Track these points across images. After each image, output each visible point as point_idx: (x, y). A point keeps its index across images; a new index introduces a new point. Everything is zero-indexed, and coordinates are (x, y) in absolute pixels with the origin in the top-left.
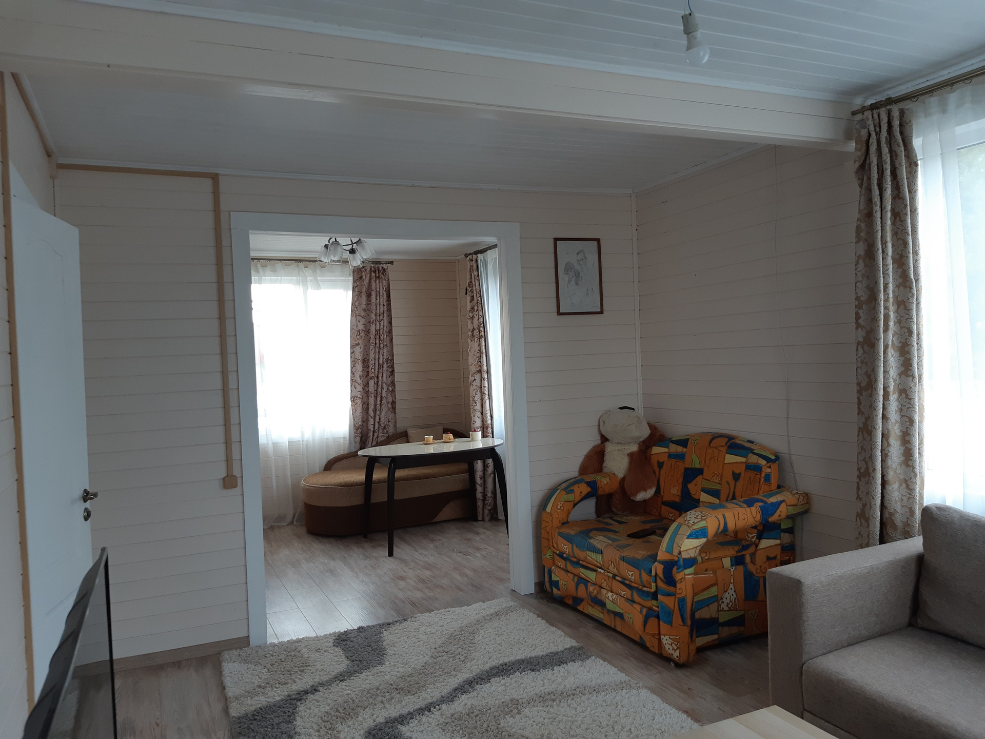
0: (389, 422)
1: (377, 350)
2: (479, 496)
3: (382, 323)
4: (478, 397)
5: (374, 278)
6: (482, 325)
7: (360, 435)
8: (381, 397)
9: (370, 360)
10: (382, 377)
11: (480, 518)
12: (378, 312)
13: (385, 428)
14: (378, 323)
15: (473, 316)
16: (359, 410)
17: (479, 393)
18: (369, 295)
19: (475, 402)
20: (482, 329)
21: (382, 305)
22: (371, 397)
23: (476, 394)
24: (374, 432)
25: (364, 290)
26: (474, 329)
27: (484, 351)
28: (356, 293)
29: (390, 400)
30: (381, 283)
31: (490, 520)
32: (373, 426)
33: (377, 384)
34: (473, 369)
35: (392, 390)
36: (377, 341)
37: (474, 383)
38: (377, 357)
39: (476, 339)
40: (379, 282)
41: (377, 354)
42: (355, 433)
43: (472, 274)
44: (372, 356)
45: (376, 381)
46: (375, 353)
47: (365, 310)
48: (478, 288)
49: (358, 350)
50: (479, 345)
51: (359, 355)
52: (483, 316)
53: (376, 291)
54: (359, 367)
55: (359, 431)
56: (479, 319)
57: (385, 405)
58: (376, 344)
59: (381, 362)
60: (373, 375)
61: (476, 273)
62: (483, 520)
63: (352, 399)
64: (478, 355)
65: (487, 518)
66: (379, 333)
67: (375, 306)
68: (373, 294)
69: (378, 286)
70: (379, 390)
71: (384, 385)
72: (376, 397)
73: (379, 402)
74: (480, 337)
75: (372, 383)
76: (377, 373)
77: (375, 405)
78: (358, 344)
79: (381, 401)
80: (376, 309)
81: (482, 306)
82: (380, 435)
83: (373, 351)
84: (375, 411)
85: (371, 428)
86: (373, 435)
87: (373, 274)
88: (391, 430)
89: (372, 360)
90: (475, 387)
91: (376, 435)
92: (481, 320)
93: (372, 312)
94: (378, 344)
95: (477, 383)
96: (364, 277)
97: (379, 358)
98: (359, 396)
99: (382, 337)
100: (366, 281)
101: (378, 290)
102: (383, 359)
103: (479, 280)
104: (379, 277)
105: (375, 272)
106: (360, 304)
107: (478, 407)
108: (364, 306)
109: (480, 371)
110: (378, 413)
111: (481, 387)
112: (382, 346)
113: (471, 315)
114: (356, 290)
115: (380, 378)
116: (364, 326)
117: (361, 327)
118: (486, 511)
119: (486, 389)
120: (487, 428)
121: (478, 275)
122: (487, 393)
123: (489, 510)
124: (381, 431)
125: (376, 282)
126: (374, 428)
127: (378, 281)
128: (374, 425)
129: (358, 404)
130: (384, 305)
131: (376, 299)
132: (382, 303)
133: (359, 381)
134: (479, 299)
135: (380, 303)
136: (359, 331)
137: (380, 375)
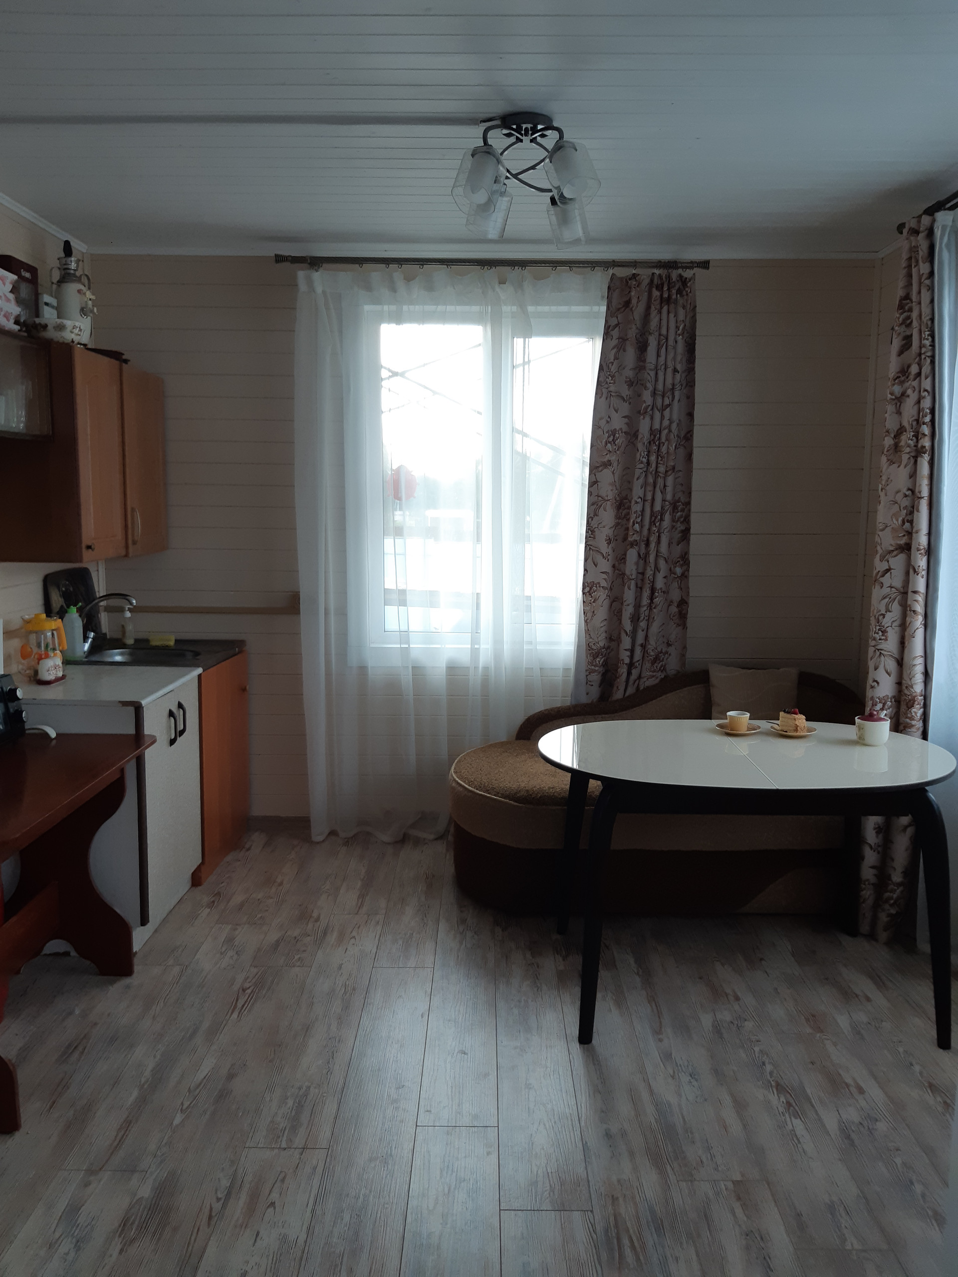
0: (669, 645)
1: (651, 480)
2: (867, 873)
3: (667, 413)
4: (891, 619)
5: (658, 301)
6: (928, 419)
7: (601, 669)
8: (653, 590)
9: (633, 502)
10: (659, 542)
11: (865, 928)
12: (660, 386)
13: (656, 659)
14: (657, 415)
15: (903, 394)
16: (602, 613)
17: (896, 607)
18: (642, 348)
19: (884, 632)
20: (926, 430)
21: (670, 371)
22: (629, 589)
23: (888, 610)
24: (631, 666)
25: (632, 333)
26: (901, 430)
27: (925, 492)
28: (614, 342)
29: (676, 595)
30: (672, 315)
31: (888, 943)
32: (628, 653)
33: (643, 558)
34: (887, 540)
35: (683, 574)
36: (653, 458)
37: (886, 580)
38: (649, 497)
39: (905, 457)
40: (669, 312)
41: (650, 488)
42: (590, 663)
43: (914, 270)
44: (637, 491)
45: (643, 551)
46: (645, 485)
47: (631, 383)
48: (926, 310)
49: (607, 476)
50: (913, 475)
51: (608, 491)
52: (934, 394)
53: (660, 335)
54: (608, 516)
55: (600, 660)
56: (919, 402)
57: (659, 608)
58: (648, 463)
59: (658, 507)
60: (636, 537)
61: (924, 268)
62: (872, 936)
63: (587, 589)
64: (906, 502)
65: (883, 936)
66: (659, 439)
67: (652, 374)
68: (653, 342)
69: (664, 322)
70: (649, 573)
71: (662, 564)
72: (639, 589)
73: (645, 601)
74: (918, 452)
75: (632, 555)
76: (645, 532)
77: (637, 606)
78: (607, 464)
79: (652, 598)
80: (656, 380)
81: (933, 362)
82: (646, 673)
83: (641, 480)
84: (635, 619)
85: (625, 656)
86: (629, 673)
87: (656, 293)
88: (672, 665)
89: (637, 503)
90: (886, 590)
91: (635, 673)
92: (926, 403)
93: (646, 388)
94: (654, 466)
95: (895, 579)
96: (634, 301)
97: (653, 499)
98: (604, 584)
99: (664, 449)
100: (639, 311)
101: (664, 332)
102: (664, 500)
103: (931, 288)
104: (668, 301)
105: (660, 288)
106: (621, 367)
107: (890, 645)
108: (629, 373)
109: (906, 548)
110: (643, 624)
111: (905, 593)
112: (662, 469)
113: (897, 389)
114: (615, 333)
115: (653, 545)
116: (626, 420)
117: (618, 423)
118: (883, 918)
119: (920, 599)
120: (911, 704)
121: (931, 274)
122: (919, 608)
123: (889, 915)
124: (648, 665)
125: (660, 312)
126: (632, 657)
127: (665, 308)
128: (632, 651)
129: (600, 601)
130: (675, 371)
131: (658, 355)
132: (670, 364)
133: (605, 548)
134: (927, 343)
135: (666, 364)
136: (614, 433)
137: (653, 539)
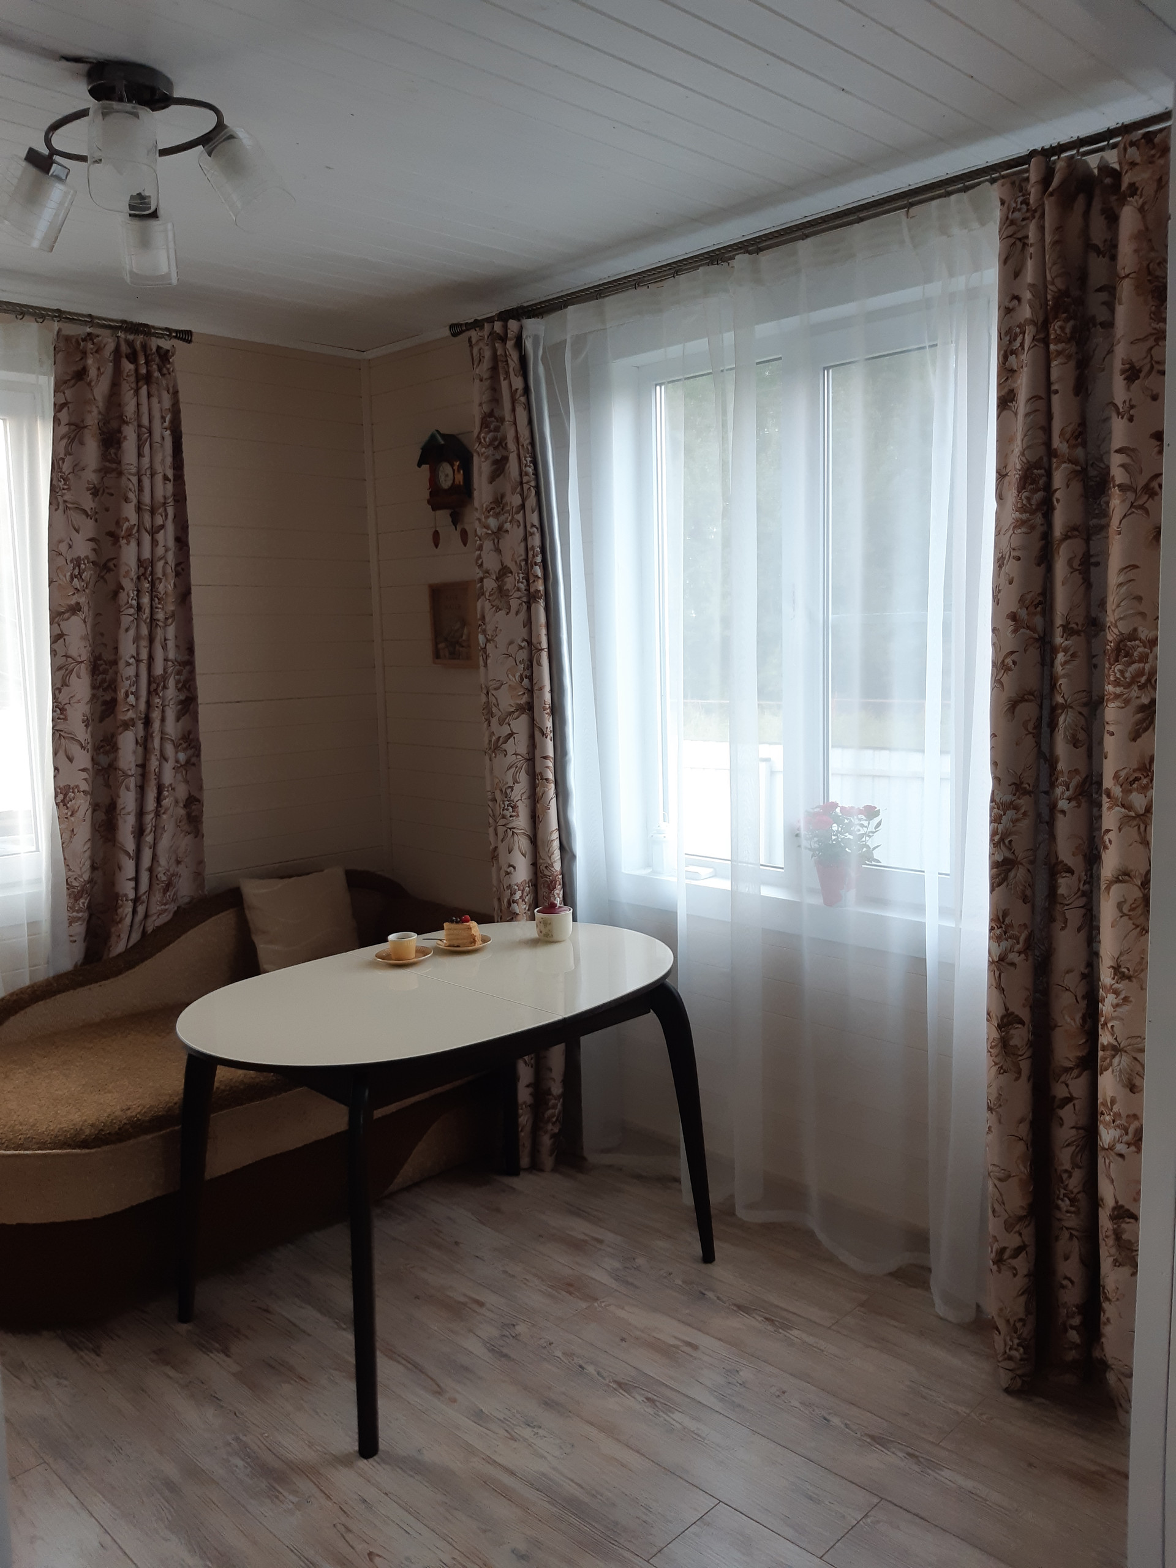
0: (178, 862)
1: (145, 631)
2: (524, 1095)
3: (160, 536)
4: (520, 792)
5: (132, 379)
6: (539, 559)
7: (86, 915)
8: (160, 788)
9: (121, 664)
10: (163, 720)
11: (525, 1161)
12: (147, 499)
13: (169, 886)
14: (147, 539)
15: (500, 528)
16: (84, 832)
17: (523, 777)
18: (111, 441)
19: (514, 807)
20: (539, 571)
21: (159, 478)
22: (128, 789)
23: (516, 782)
24: (136, 901)
25: (92, 419)
26: (504, 571)
27: (545, 645)
28: (64, 429)
29: (182, 792)
30: (155, 400)
31: (554, 1170)
32: (132, 884)
33: (144, 744)
34: (507, 700)
35: (188, 762)
36: (146, 600)
37: (510, 746)
38: (144, 655)
39: (514, 604)
40: (149, 396)
41: (144, 643)
42: (71, 908)
43: (504, 384)
44: (127, 648)
45: (141, 733)
46: (137, 639)
47: (95, 492)
48: (524, 433)
49: (77, 627)
50: (529, 623)
51: (79, 647)
52: (544, 529)
53: (140, 426)
54: (81, 686)
55: (83, 902)
56: (525, 539)
57: (170, 812)
58: (139, 608)
59: (158, 670)
60: (131, 714)
61: (518, 383)
62: (535, 1167)
63: (61, 797)
64: (523, 655)
65: (548, 1161)
66: (152, 573)
67: (134, 479)
68: (130, 434)
69: (144, 409)
70: (154, 763)
71: (169, 749)
72: (142, 789)
73: (151, 805)
74: (531, 598)
75: (127, 742)
76: (142, 706)
77: (141, 813)
78: (75, 609)
79: (159, 800)
80: (141, 489)
81: (538, 494)
82: (155, 908)
83: (132, 632)
84: (139, 832)
85: (127, 889)
86: (134, 912)
87: (128, 367)
88: (185, 889)
89: (128, 664)
90: (510, 759)
91: (141, 909)
92: (536, 541)
93: (127, 500)
94: (147, 611)
95: (519, 745)
96: (93, 373)
97: (151, 658)
98: (84, 786)
99: (161, 588)
100: (101, 389)
101: (145, 421)
102: (166, 660)
103: (528, 407)
104: (148, 379)
105: (133, 358)
106: (77, 468)
107: (521, 822)
108: (90, 476)
109: (529, 708)
110: (149, 839)
111: (532, 759)
112: (160, 616)
113: (493, 522)
114: (64, 415)
115: (156, 725)
116: (91, 544)
117: (83, 549)
118: (546, 1141)
119: (550, 764)
120: (551, 888)
122: (550, 776)
123: (553, 1136)
124: (157, 896)
125: (137, 392)
126: (136, 889)
127: (144, 390)
128: (136, 879)
129: (80, 814)
130: (166, 478)
131: (140, 455)
132: (159, 468)
133: (82, 733)
135: (151, 467)
136: (77, 562)
137: (156, 715)
